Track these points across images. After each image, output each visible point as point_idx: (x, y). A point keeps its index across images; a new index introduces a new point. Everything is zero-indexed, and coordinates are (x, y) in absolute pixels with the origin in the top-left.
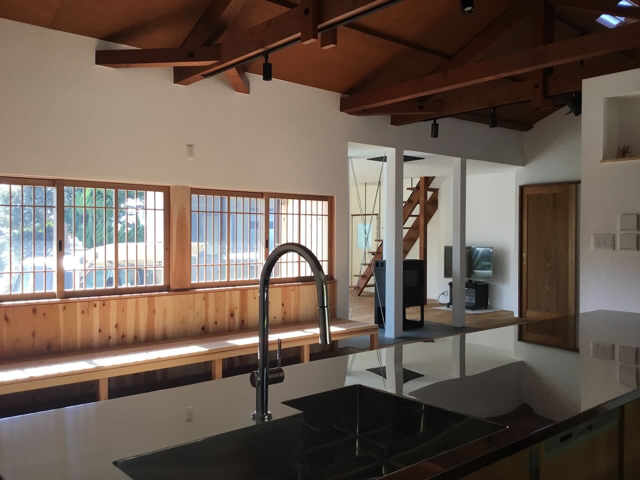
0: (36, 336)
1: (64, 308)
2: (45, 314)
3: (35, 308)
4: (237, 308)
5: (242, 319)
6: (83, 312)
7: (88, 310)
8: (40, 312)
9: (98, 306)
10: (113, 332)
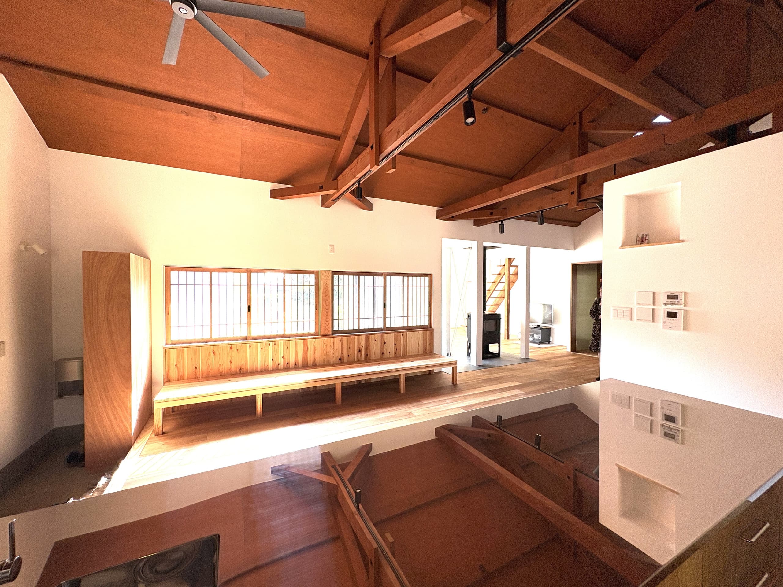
0: (233, 362)
1: (250, 346)
2: (237, 350)
3: (231, 346)
4: (363, 346)
5: (366, 353)
6: (262, 349)
7: (265, 347)
8: (235, 349)
9: (271, 345)
10: (281, 361)
